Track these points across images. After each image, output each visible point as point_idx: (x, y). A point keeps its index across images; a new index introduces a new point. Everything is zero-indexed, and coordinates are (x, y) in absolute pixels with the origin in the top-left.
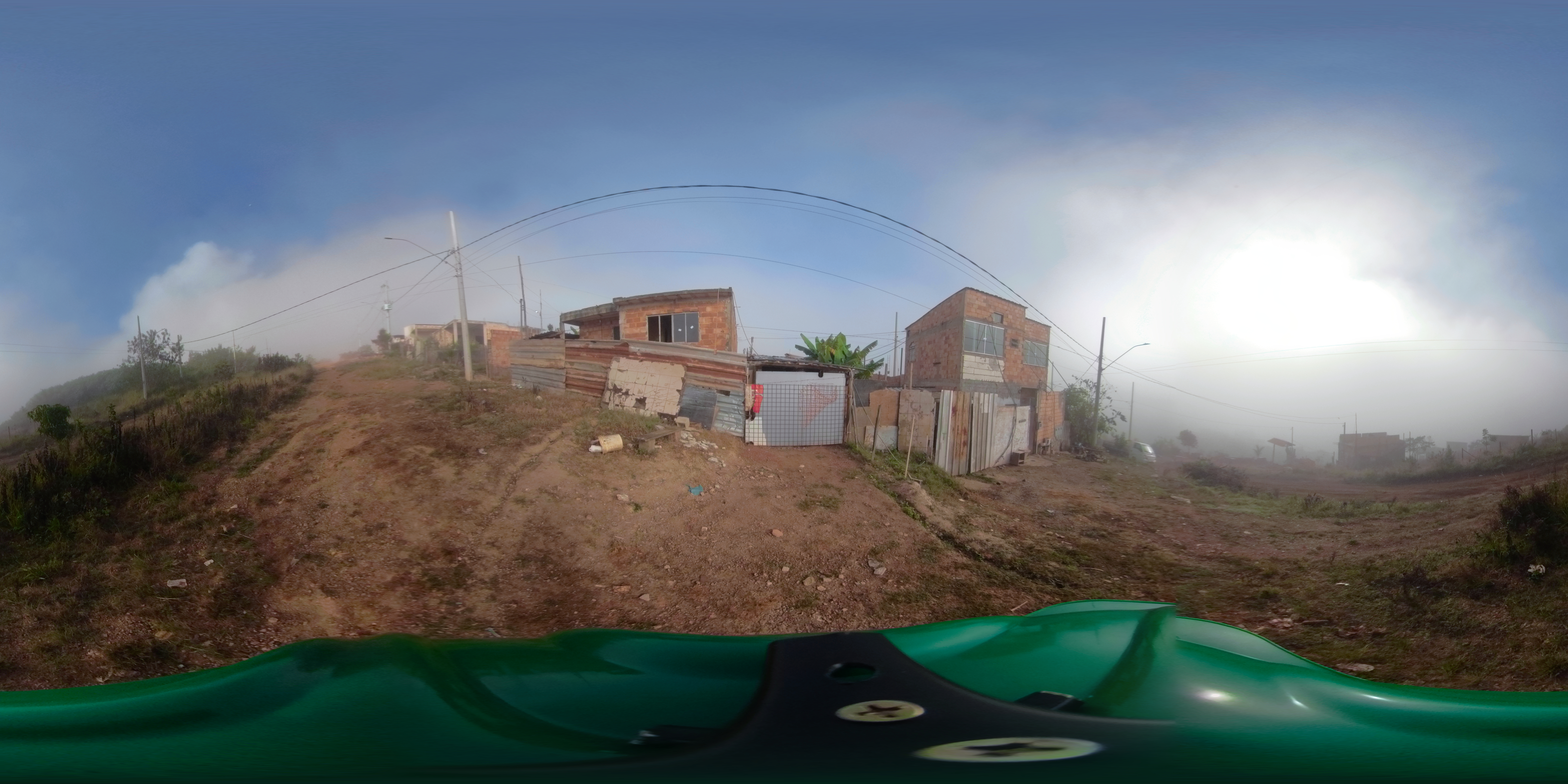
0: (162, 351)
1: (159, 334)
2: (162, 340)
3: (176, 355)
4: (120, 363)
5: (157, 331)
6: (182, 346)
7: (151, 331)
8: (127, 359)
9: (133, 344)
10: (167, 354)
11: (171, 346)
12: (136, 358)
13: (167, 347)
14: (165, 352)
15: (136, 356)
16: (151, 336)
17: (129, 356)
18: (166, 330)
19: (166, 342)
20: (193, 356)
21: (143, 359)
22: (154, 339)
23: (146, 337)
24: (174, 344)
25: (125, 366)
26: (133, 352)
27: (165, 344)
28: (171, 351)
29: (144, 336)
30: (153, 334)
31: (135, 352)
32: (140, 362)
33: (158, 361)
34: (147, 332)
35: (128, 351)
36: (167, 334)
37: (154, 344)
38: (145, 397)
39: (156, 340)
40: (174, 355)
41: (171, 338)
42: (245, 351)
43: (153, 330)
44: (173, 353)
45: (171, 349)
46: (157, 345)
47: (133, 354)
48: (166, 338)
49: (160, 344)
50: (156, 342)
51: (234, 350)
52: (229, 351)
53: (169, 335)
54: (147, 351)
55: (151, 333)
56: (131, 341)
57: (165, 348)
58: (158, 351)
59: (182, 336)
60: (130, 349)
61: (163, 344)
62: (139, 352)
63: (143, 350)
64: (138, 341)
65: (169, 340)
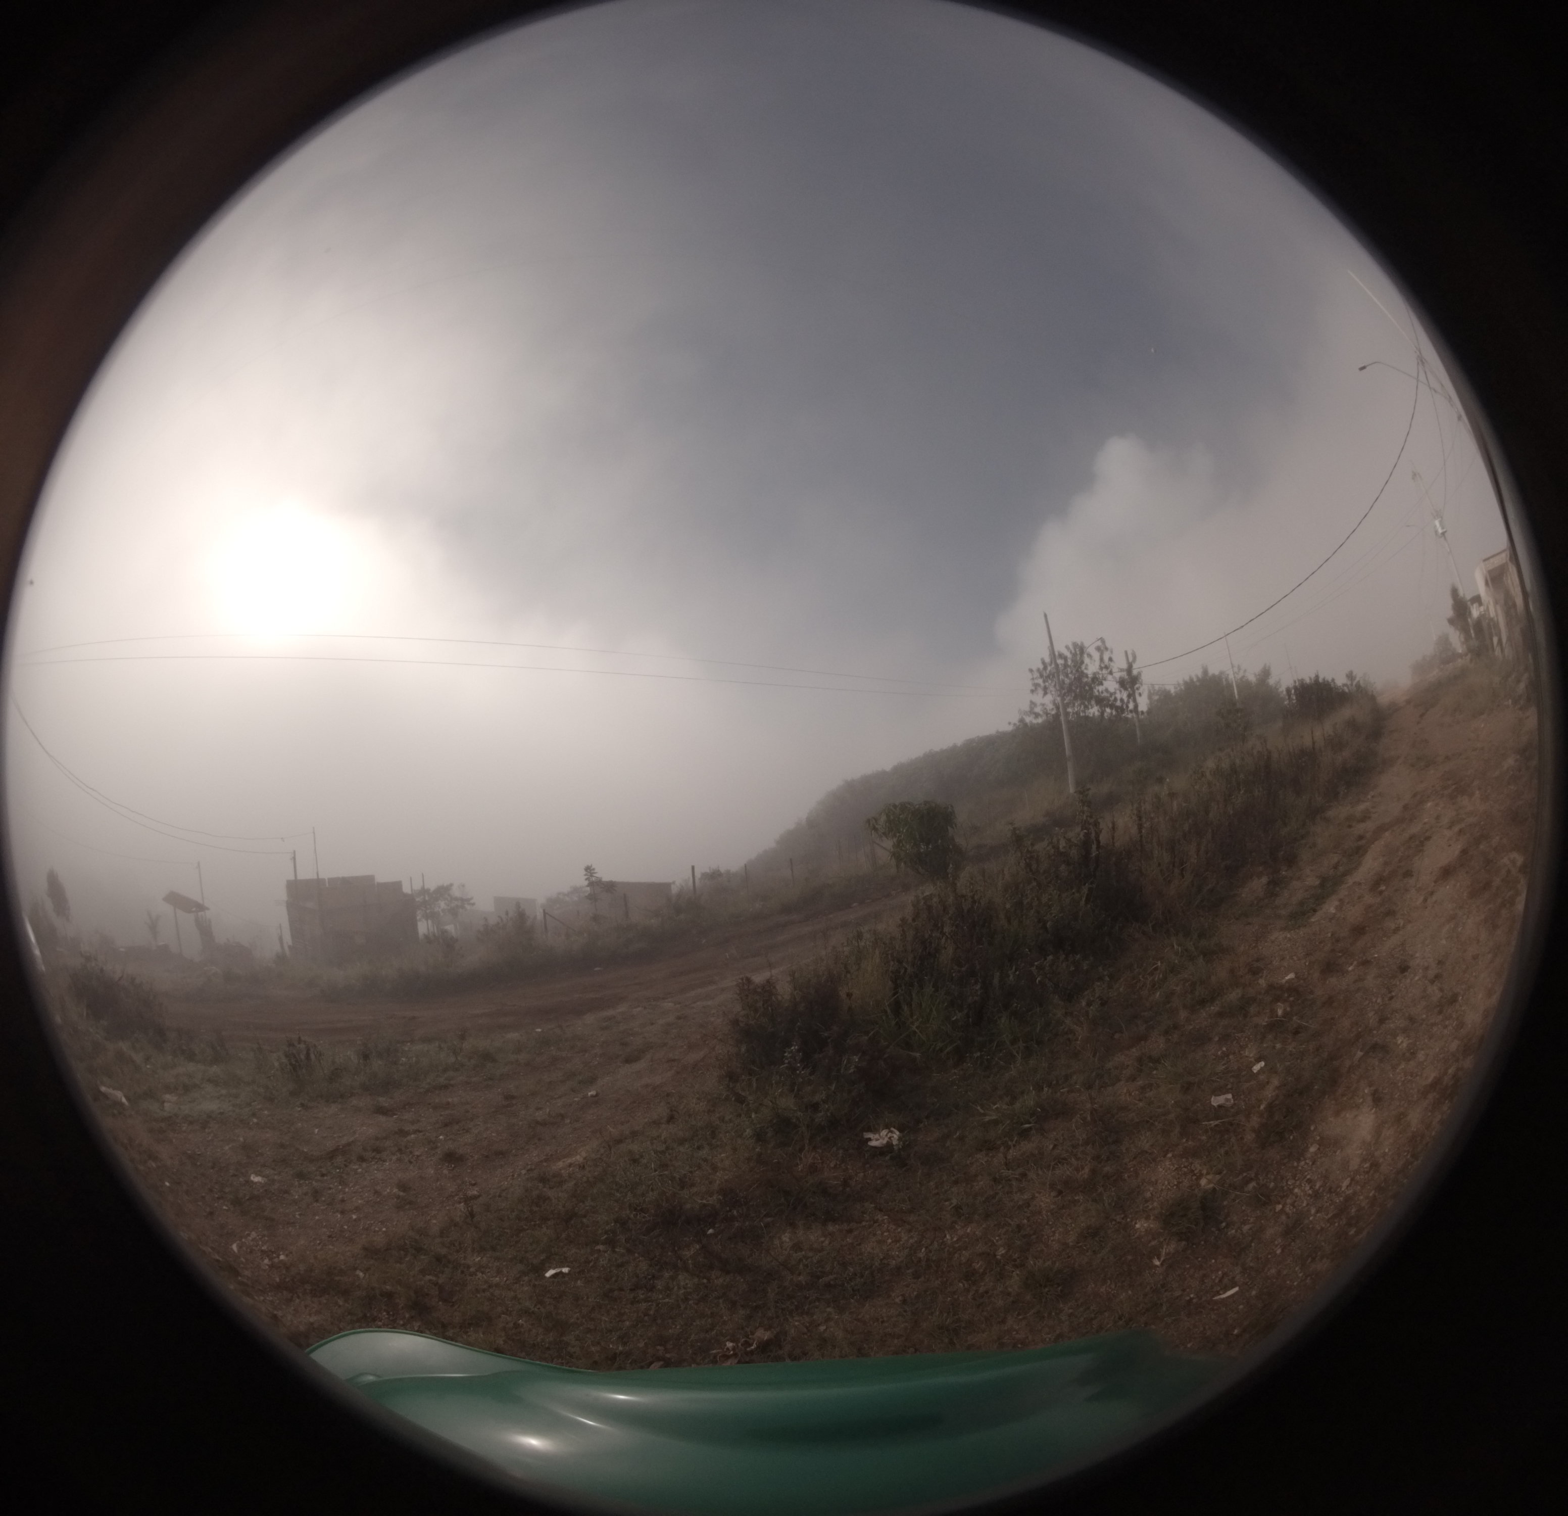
0: (1101, 688)
1: (1092, 650)
2: (1097, 663)
3: (1129, 696)
4: (1016, 719)
5: (1086, 645)
6: (1139, 674)
7: (1075, 645)
8: (1028, 710)
9: (1041, 676)
10: (1111, 694)
11: (1117, 675)
12: (1050, 706)
13: (1110, 677)
14: (1107, 690)
15: (1047, 701)
16: (1074, 655)
18: (1102, 640)
19: (1106, 667)
20: (1156, 697)
21: (1066, 706)
22: (1082, 662)
23: (1065, 659)
24: (1121, 670)
25: (1028, 725)
26: (1041, 691)
27: (1104, 671)
28: (1117, 686)
29: (1061, 656)
30: (1080, 650)
31: (1045, 694)
32: (1057, 716)
33: (1094, 711)
34: (1067, 647)
35: (1032, 691)
36: (1106, 649)
37: (1082, 672)
38: (1073, 790)
39: (1087, 665)
40: (1125, 695)
41: (1114, 658)
42: (1252, 678)
43: (1078, 645)
44: (1121, 691)
45: (1117, 682)
46: (1090, 676)
47: (1043, 697)
48: (1106, 658)
49: (1094, 674)
50: (1086, 669)
51: (1231, 677)
52: (1224, 680)
53: (1112, 652)
54: (1070, 690)
55: (1075, 650)
56: (1034, 669)
57: (1104, 682)
58: (1091, 689)
59: (1131, 659)
60: (1036, 686)
61: (1100, 672)
62: (1053, 693)
63: (1062, 688)
64: (1049, 668)
65: (1112, 664)
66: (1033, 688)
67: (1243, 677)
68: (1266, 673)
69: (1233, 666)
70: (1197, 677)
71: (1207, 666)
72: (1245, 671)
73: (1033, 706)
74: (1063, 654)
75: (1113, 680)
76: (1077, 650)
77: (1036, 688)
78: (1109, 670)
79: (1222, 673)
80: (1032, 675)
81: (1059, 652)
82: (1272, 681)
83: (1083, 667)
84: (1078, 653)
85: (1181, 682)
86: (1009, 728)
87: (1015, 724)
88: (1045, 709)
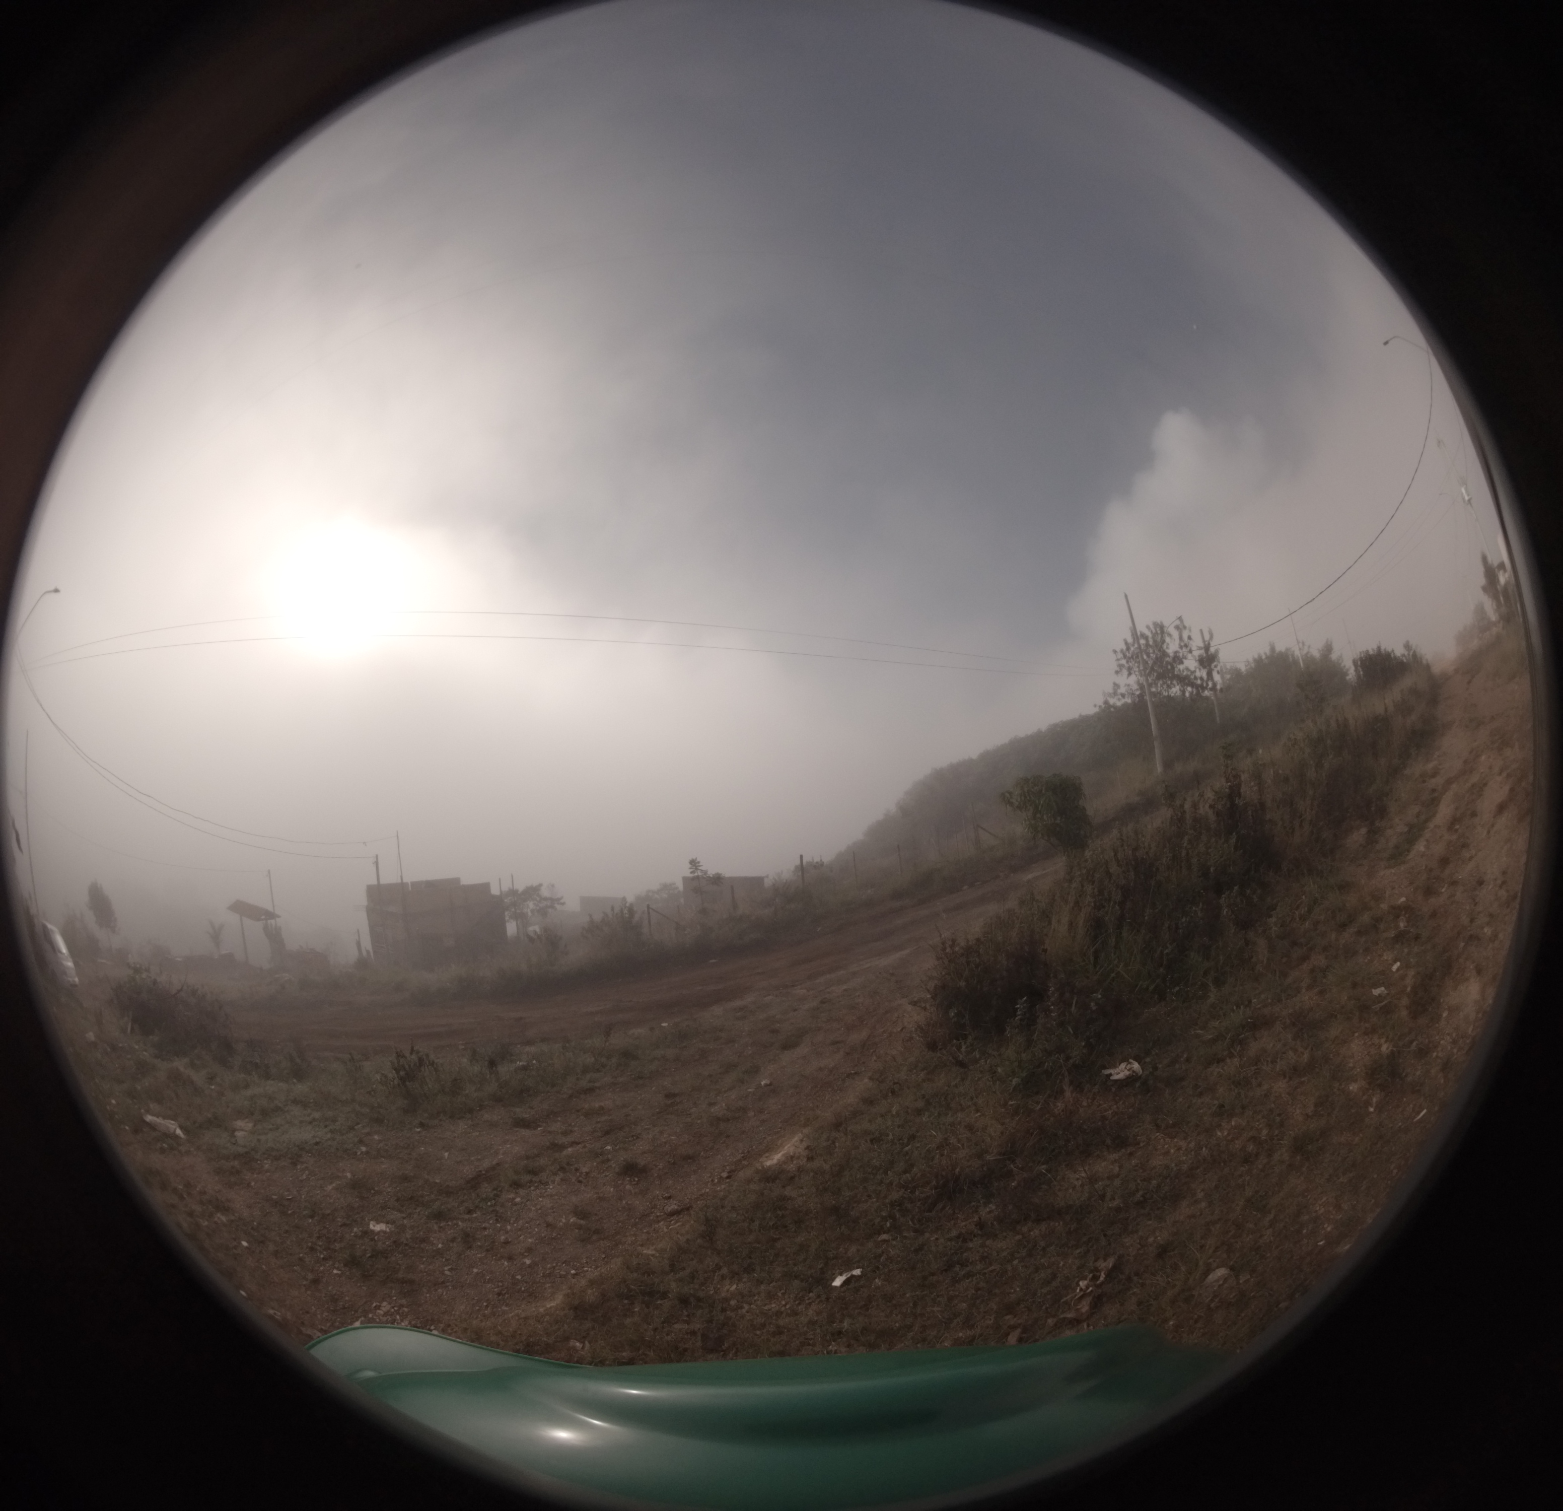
0: (1181, 667)
1: (1171, 630)
2: (1177, 642)
3: (1207, 674)
4: (1100, 701)
5: (1166, 624)
6: (1217, 651)
7: (1156, 624)
8: (1111, 691)
9: (1125, 656)
10: (1192, 673)
11: (1197, 653)
12: (1135, 687)
13: (1190, 656)
14: (1187, 669)
15: (1130, 682)
16: (1156, 634)
17: (1116, 686)
18: (1181, 620)
19: (1186, 646)
21: (1150, 685)
22: (1163, 642)
23: (1146, 638)
24: (1200, 648)
25: (1114, 706)
26: (1125, 672)
27: (1184, 650)
28: (1196, 664)
29: (1143, 636)
30: (1160, 629)
31: (1130, 674)
32: (1141, 696)
33: (1176, 690)
35: (1117, 672)
36: (1185, 627)
37: (1164, 651)
38: (1159, 769)
39: (1168, 644)
40: (1204, 673)
41: (1193, 637)
42: (1316, 654)
43: (1158, 624)
44: (1200, 669)
45: (1196, 661)
46: (1172, 655)
47: (1127, 678)
48: (1185, 636)
49: (1176, 652)
50: (1167, 648)
51: (1297, 653)
52: (1290, 656)
53: (1190, 630)
54: (1152, 669)
55: (1156, 630)
56: (1118, 650)
57: (1184, 661)
58: (1173, 668)
59: (1207, 637)
60: (1121, 666)
61: (1180, 651)
62: (1137, 673)
63: (1145, 669)
64: (1132, 649)
65: (1191, 642)
66: (1118, 669)
67: (1308, 653)
68: (1328, 649)
69: (1298, 642)
70: (1265, 654)
71: (1273, 643)
72: (1309, 647)
73: (1116, 688)
74: (1145, 634)
75: (1192, 658)
76: (1158, 629)
77: (1121, 669)
78: (1188, 648)
79: (1287, 649)
80: (1116, 655)
81: (1141, 632)
82: (1334, 656)
83: (1165, 646)
84: (1159, 632)
85: (1251, 659)
86: (1097, 710)
87: (1100, 706)
88: (1131, 689)
